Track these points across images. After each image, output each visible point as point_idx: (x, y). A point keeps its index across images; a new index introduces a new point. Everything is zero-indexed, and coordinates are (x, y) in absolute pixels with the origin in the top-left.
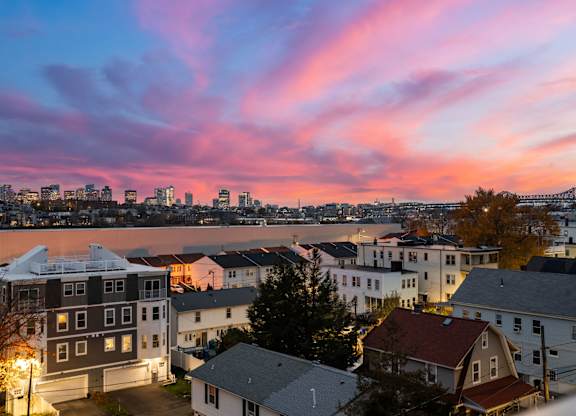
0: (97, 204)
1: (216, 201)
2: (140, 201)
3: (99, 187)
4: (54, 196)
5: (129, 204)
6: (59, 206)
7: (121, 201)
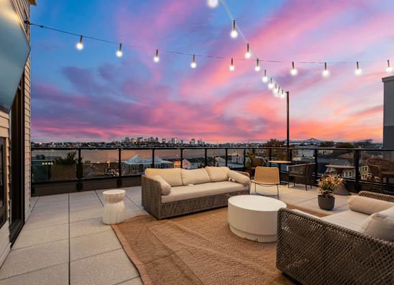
0: (154, 143)
1: (191, 142)
2: (167, 142)
3: (155, 138)
4: (141, 140)
5: (164, 143)
6: (143, 143)
7: (161, 142)
